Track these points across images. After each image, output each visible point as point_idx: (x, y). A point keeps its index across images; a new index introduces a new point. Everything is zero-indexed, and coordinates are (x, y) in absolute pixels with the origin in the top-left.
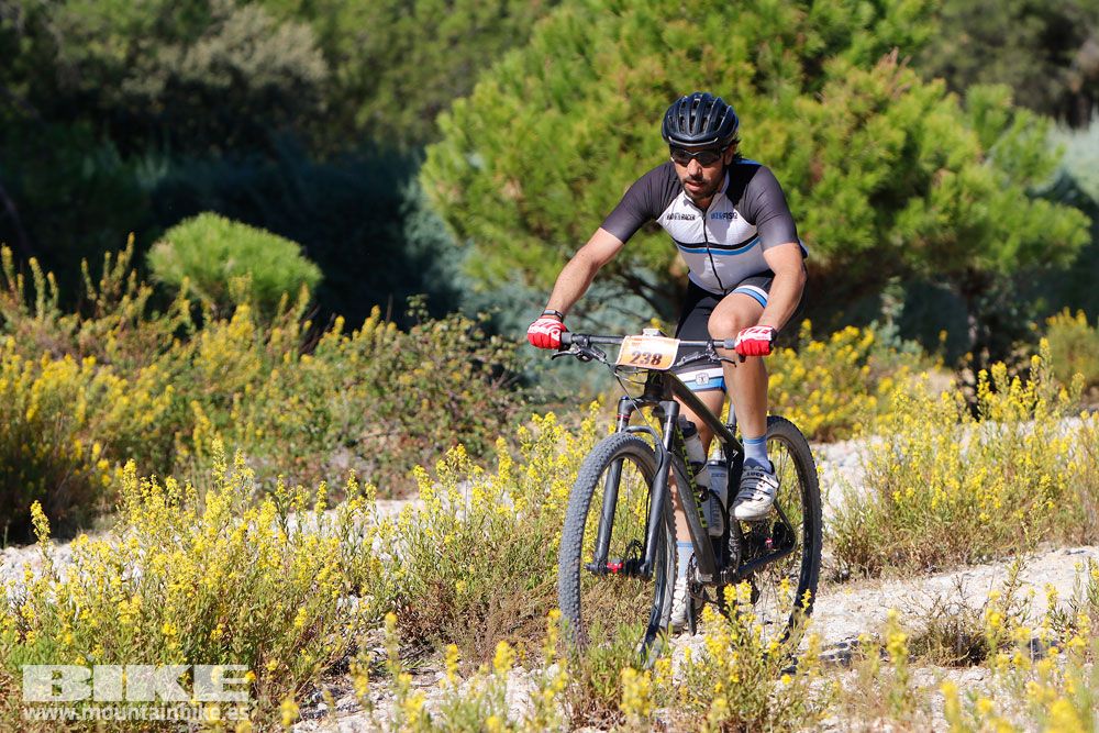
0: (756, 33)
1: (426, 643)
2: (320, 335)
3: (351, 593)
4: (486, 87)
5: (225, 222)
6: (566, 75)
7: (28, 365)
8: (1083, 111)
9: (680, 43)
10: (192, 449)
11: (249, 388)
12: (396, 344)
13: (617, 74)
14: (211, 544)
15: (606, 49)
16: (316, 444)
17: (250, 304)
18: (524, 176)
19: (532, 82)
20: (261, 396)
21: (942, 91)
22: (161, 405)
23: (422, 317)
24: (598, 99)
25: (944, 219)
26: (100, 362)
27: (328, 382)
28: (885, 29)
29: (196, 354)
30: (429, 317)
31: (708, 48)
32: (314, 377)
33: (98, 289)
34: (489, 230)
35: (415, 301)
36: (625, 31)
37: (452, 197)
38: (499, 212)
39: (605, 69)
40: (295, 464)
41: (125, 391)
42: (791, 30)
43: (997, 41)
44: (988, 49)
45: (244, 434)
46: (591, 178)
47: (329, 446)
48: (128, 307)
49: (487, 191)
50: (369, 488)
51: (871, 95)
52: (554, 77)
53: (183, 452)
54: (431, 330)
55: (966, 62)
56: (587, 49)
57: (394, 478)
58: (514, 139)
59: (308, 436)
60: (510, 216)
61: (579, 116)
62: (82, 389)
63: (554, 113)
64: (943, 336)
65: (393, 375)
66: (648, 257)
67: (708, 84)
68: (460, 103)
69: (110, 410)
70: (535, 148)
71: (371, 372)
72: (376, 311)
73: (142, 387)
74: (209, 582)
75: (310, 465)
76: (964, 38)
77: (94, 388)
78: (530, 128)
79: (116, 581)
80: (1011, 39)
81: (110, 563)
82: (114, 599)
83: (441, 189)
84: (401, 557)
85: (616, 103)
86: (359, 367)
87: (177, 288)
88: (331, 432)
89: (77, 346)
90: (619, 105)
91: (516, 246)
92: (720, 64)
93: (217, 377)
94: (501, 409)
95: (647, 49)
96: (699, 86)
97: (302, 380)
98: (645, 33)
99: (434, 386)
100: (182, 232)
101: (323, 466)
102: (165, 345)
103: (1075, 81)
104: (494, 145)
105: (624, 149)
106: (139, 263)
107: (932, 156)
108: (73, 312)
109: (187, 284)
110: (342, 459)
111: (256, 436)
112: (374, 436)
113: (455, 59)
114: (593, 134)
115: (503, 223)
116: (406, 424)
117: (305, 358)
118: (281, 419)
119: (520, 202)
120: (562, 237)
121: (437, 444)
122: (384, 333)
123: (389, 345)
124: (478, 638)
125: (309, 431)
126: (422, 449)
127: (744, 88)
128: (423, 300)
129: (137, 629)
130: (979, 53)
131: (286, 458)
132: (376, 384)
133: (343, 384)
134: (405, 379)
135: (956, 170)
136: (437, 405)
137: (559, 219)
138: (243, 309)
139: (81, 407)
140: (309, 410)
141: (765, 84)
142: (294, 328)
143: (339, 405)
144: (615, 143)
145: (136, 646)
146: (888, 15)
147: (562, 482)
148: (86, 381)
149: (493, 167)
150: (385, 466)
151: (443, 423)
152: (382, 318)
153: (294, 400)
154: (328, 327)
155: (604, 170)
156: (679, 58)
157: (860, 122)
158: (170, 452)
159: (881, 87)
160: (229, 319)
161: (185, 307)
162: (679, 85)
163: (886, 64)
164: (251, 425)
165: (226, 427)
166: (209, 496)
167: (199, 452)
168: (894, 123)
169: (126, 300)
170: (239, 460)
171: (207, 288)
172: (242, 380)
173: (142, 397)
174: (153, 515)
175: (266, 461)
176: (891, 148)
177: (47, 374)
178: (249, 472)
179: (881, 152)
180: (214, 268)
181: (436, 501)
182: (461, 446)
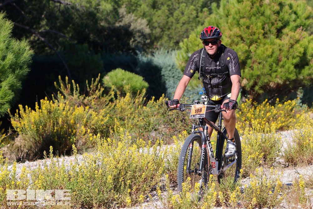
0: (264, 21)
1: (176, 183)
2: (148, 101)
4: (192, 36)
5: (123, 71)
7: (71, 108)
9: (244, 25)
10: (114, 131)
11: (129, 115)
13: (227, 32)
14: (119, 156)
15: (224, 26)
16: (147, 130)
17: (130, 92)
20: (132, 117)
22: (106, 119)
26: (90, 108)
28: (298, 21)
29: (115, 105)
31: (251, 26)
32: (146, 112)
33: (90, 88)
36: (230, 21)
37: (183, 65)
39: (224, 31)
40: (141, 135)
41: (97, 115)
42: (273, 21)
45: (128, 127)
47: (150, 130)
48: (98, 93)
50: (161, 141)
51: (295, 39)
53: (111, 132)
57: (167, 139)
59: (145, 128)
62: (85, 115)
65: (167, 112)
67: (251, 35)
68: (185, 40)
69: (93, 120)
71: (162, 111)
72: (163, 95)
73: (101, 115)
74: (119, 166)
75: (145, 136)
77: (88, 115)
79: (94, 165)
81: (93, 160)
82: (94, 170)
83: (180, 63)
84: (170, 160)
86: (158, 110)
87: (110, 88)
88: (151, 127)
89: (84, 104)
92: (255, 30)
93: (121, 112)
95: (235, 26)
96: (249, 36)
97: (143, 113)
98: (235, 22)
99: (178, 115)
100: (112, 73)
101: (149, 136)
102: (107, 103)
106: (100, 81)
107: (311, 55)
108: (83, 95)
109: (113, 87)
110: (153, 134)
111: (131, 127)
112: (162, 128)
113: (184, 28)
116: (171, 125)
117: (144, 107)
118: (138, 123)
121: (179, 130)
125: (145, 126)
126: (175, 131)
127: (261, 36)
129: (100, 178)
131: (139, 134)
132: (163, 114)
133: (154, 114)
134: (170, 113)
136: (179, 120)
138: (128, 94)
139: (85, 120)
140: (145, 121)
141: (267, 35)
142: (141, 99)
143: (152, 119)
145: (100, 183)
146: (300, 17)
148: (86, 113)
150: (165, 136)
151: (180, 125)
152: (165, 97)
153: (141, 118)
154: (150, 99)
156: (244, 29)
157: (292, 46)
158: (108, 132)
159: (297, 36)
160: (124, 97)
161: (113, 93)
162: (244, 36)
163: (299, 30)
164: (130, 125)
165: (123, 125)
166: (119, 143)
167: (116, 132)
168: (301, 46)
169: (97, 91)
170: (127, 134)
171: (118, 88)
172: (128, 113)
173: (101, 117)
174: (104, 148)
175: (133, 134)
176: (300, 53)
177: (76, 111)
178: (130, 137)
179: (298, 54)
180: (120, 83)
181: (179, 145)
182: (186, 131)
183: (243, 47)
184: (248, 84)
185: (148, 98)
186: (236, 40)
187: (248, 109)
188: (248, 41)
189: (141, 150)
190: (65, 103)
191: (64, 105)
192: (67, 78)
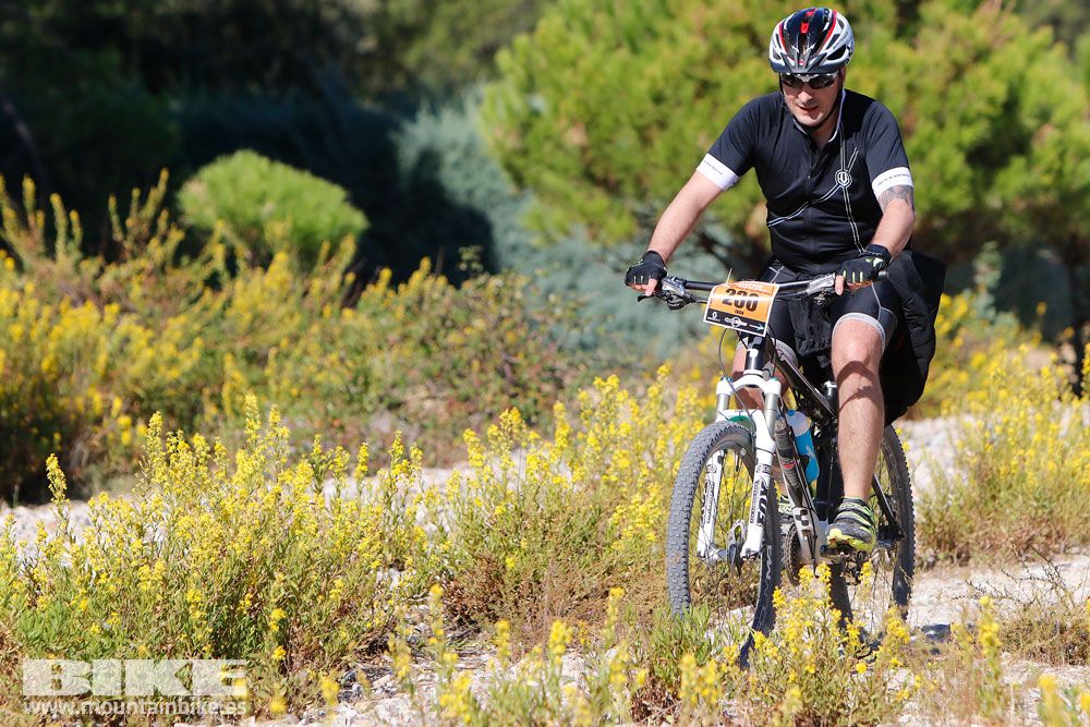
1: (472, 622)
2: (364, 288)
3: (391, 566)
4: (551, 23)
5: (264, 162)
6: (638, 11)
7: (47, 311)
10: (220, 407)
11: (284, 343)
12: (446, 300)
13: (694, 13)
14: (242, 507)
16: (356, 406)
17: (289, 251)
18: (590, 123)
19: (601, 20)
20: (297, 352)
21: (1049, 41)
22: (190, 359)
23: (475, 271)
24: (672, 39)
25: (1047, 180)
26: (125, 310)
27: (371, 340)
29: (229, 303)
30: (483, 272)
32: (357, 333)
33: (125, 230)
34: (550, 179)
35: (468, 254)
37: (512, 142)
38: (560, 159)
39: (680, 6)
40: (332, 426)
41: (150, 343)
45: (278, 393)
46: (662, 125)
47: (369, 408)
48: (157, 251)
49: (548, 137)
50: (415, 452)
51: (971, 42)
53: (211, 410)
54: (484, 286)
55: (1073, 14)
57: (440, 446)
58: (580, 80)
59: (347, 397)
60: (575, 168)
61: (651, 58)
62: (103, 339)
63: (624, 53)
64: (1041, 309)
65: (442, 332)
66: (723, 213)
68: (522, 40)
69: (134, 361)
70: (602, 90)
71: (419, 329)
72: (425, 263)
73: (169, 339)
74: (238, 548)
75: (348, 429)
77: (116, 339)
78: (598, 68)
79: (136, 544)
81: (131, 524)
82: (134, 564)
83: (499, 134)
84: (447, 529)
85: (693, 45)
86: (405, 324)
87: (209, 232)
88: (373, 394)
89: (98, 293)
90: (695, 47)
91: (579, 197)
93: (251, 330)
94: (558, 374)
97: (343, 335)
99: (485, 346)
100: (217, 172)
101: (363, 430)
102: (194, 294)
104: (559, 88)
105: (699, 95)
106: (169, 202)
107: (1036, 110)
108: (95, 255)
109: (221, 228)
110: (383, 423)
111: (290, 395)
112: (418, 398)
114: (666, 79)
115: (566, 171)
116: (455, 387)
117: (348, 312)
118: (320, 378)
119: (584, 150)
120: (629, 189)
121: (488, 410)
122: (433, 287)
123: (437, 301)
124: (529, 619)
125: (348, 390)
126: (470, 414)
128: (477, 253)
129: (159, 598)
131: (324, 420)
132: (423, 343)
133: (387, 341)
134: (454, 338)
135: (1063, 127)
136: (490, 366)
137: (627, 168)
138: (281, 258)
139: (102, 359)
140: (348, 368)
142: (335, 279)
143: (381, 365)
144: (689, 89)
145: (157, 616)
147: (624, 451)
148: (107, 330)
149: (556, 110)
150: (430, 431)
151: (494, 387)
152: (432, 271)
153: (334, 357)
154: (373, 279)
155: (677, 117)
157: (958, 72)
158: (196, 409)
159: (982, 34)
160: (266, 267)
161: (218, 252)
162: (762, 27)
163: (989, 10)
164: (285, 383)
165: (259, 385)
166: (240, 455)
167: (228, 411)
168: (996, 74)
169: (154, 242)
170: (273, 417)
171: (242, 234)
172: (278, 334)
173: (168, 350)
174: (180, 474)
175: (300, 422)
176: (991, 101)
177: (66, 321)
178: (284, 431)
179: (981, 106)
180: (250, 212)
181: (487, 468)
182: (515, 411)
183: (758, 73)
185: (364, 274)
186: (730, 43)
189: (329, 487)
190: (22, 291)
191: (16, 296)
192: (29, 185)
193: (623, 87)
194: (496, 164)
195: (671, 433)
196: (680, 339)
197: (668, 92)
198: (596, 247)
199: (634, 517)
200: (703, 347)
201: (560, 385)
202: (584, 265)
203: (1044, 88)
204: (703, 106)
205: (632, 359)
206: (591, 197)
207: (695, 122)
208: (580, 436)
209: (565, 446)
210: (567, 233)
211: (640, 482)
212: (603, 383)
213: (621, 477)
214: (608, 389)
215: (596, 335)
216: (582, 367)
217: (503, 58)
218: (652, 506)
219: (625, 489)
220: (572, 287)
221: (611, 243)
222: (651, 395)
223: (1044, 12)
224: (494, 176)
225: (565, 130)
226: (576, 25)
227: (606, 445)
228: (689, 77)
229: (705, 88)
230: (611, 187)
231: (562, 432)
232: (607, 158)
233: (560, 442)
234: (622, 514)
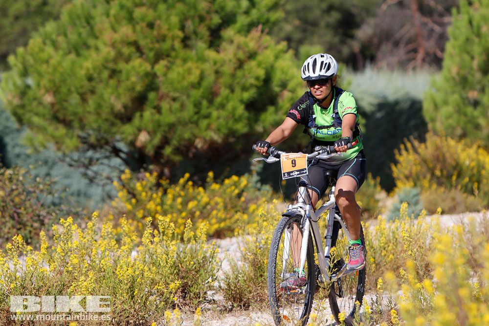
0: (184, 14)
4: (35, 41)
6: (80, 35)
8: (360, 63)
9: (143, 19)
13: (108, 35)
15: (102, 22)
18: (55, 90)
19: (61, 40)
21: (285, 48)
24: (97, 49)
28: (255, 14)
30: (3, 167)
31: (158, 22)
34: (36, 120)
36: (113, 12)
37: (16, 101)
38: (41, 110)
39: (101, 32)
42: (203, 13)
43: (315, 24)
44: (310, 28)
46: (93, 92)
49: (35, 99)
51: (247, 49)
52: (73, 37)
54: (3, 174)
55: (297, 36)
56: (92, 22)
58: (50, 70)
60: (48, 112)
61: (86, 58)
63: (72, 56)
66: (123, 136)
67: (158, 41)
68: (20, 50)
70: (62, 74)
76: (297, 22)
78: (60, 63)
80: (322, 24)
83: (10, 97)
85: (107, 51)
90: (109, 53)
91: (51, 129)
92: (164, 29)
94: (41, 218)
95: (124, 22)
96: (152, 43)
98: (123, 13)
99: (4, 204)
103: (356, 46)
104: (40, 75)
105: (111, 77)
107: (280, 83)
113: (17, 28)
114: (94, 69)
115: (44, 116)
119: (53, 105)
120: (76, 124)
121: (6, 236)
127: (177, 44)
130: (304, 31)
135: (293, 91)
136: (7, 214)
137: (75, 114)
141: (189, 43)
144: (105, 74)
146: (257, 6)
147: (75, 255)
149: (38, 85)
151: (9, 225)
155: (100, 88)
156: (142, 28)
157: (240, 64)
159: (252, 45)
162: (142, 42)
163: (255, 33)
168: (259, 65)
176: (257, 78)
179: (252, 81)
181: (6, 265)
182: (20, 236)
183: (141, 66)
184: (151, 141)
186: (126, 51)
187: (149, 194)
188: (151, 54)
193: (72, 74)
194: (8, 113)
195: (100, 245)
196: (103, 200)
197: (95, 75)
198: (60, 154)
199: (81, 288)
200: (114, 203)
201: (42, 223)
202: (54, 164)
203: (283, 72)
204: (112, 82)
205: (79, 210)
206: (57, 129)
207: (109, 90)
208: (53, 248)
209: (46, 253)
210: (45, 147)
211: (84, 270)
212: (65, 221)
213: (74, 268)
214: (67, 224)
215: (60, 198)
216: (54, 214)
217: (11, 59)
218: (90, 282)
219: (76, 274)
220: (48, 175)
221: (67, 152)
222: (89, 227)
223: (282, 35)
224: (7, 119)
225: (44, 95)
226: (48, 42)
227: (66, 252)
228: (105, 68)
229: (114, 73)
230: (67, 124)
231: (44, 246)
232: (65, 109)
233: (43, 251)
234: (75, 287)
